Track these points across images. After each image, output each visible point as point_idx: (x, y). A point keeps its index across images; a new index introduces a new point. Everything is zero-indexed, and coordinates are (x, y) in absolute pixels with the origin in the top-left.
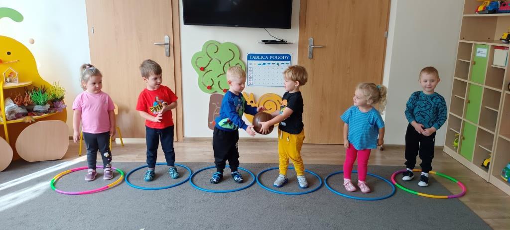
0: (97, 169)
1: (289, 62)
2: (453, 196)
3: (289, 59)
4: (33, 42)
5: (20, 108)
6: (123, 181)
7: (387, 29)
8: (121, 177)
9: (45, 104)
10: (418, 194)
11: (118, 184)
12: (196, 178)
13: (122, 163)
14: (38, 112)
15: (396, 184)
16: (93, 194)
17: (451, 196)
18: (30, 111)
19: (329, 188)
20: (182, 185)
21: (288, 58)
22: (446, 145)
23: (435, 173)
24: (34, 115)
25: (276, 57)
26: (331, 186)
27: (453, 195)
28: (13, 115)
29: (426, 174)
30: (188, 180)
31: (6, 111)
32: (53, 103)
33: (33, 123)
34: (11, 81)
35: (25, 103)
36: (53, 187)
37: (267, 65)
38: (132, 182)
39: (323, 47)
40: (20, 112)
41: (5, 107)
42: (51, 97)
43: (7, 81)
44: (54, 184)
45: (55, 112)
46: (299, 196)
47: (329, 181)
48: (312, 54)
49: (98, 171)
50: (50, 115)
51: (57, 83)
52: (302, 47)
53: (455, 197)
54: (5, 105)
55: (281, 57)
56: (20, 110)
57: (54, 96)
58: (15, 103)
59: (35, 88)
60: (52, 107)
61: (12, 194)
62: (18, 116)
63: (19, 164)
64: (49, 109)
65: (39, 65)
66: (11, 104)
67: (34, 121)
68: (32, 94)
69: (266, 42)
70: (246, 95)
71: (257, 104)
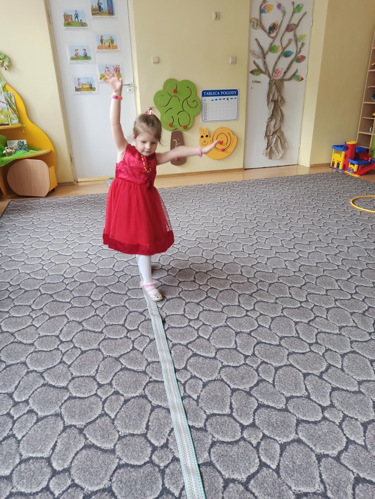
1: (236, 97)
3: (237, 94)
37: (218, 100)
55: (230, 93)
70: (202, 130)
71: (212, 137)
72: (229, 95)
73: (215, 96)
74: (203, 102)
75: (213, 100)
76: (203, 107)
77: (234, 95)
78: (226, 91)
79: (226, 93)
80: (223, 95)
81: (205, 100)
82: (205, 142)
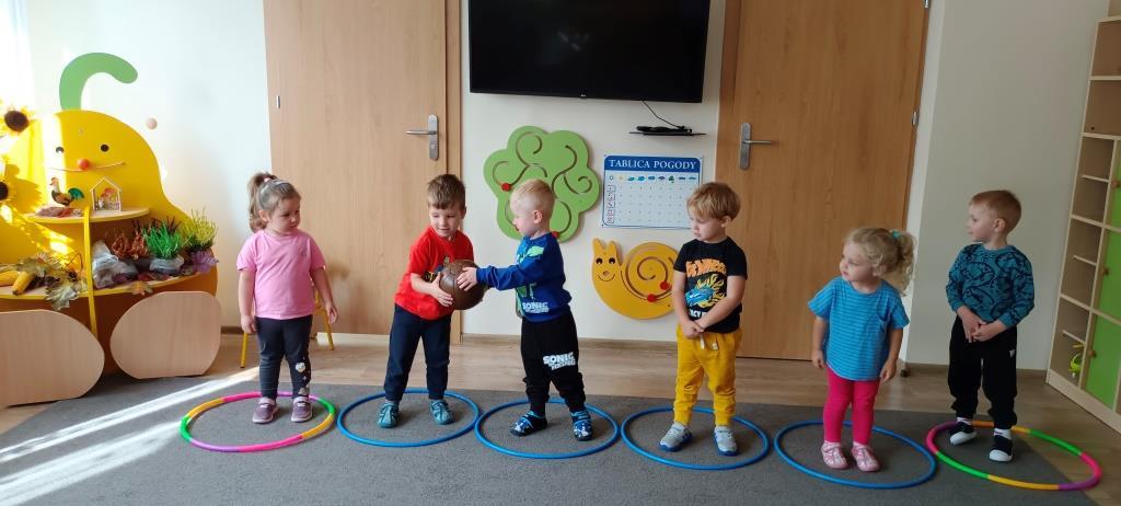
0: (278, 400)
1: (695, 175)
2: (1071, 487)
3: (697, 169)
4: (154, 125)
5: (123, 263)
6: (333, 425)
7: (917, 108)
8: (329, 417)
9: (174, 255)
10: (990, 477)
11: (321, 431)
12: (488, 424)
13: (331, 387)
14: (159, 274)
15: (937, 453)
16: (271, 453)
17: (1065, 486)
18: (142, 271)
19: (785, 458)
20: (459, 439)
21: (694, 165)
22: (1051, 368)
23: (1028, 431)
24: (151, 279)
25: (667, 165)
26: (790, 452)
27: (1070, 482)
28: (108, 278)
29: (1005, 433)
30: (471, 429)
31: (94, 268)
32: (189, 255)
33: (147, 295)
34: (106, 207)
35: (133, 253)
36: (186, 436)
37: (646, 180)
38: (350, 427)
39: (773, 143)
40: (122, 271)
41: (92, 261)
42: (186, 242)
43: (97, 207)
44: (188, 428)
45: (193, 274)
46: (718, 473)
47: (786, 443)
48: (748, 159)
49: (281, 402)
50: (183, 279)
51: (201, 211)
52: (724, 142)
53: (1075, 489)
54: (93, 257)
55: (678, 165)
56: (122, 268)
57: (195, 237)
58: (112, 253)
59: (155, 223)
60: (188, 263)
61: (100, 445)
62: (118, 280)
63: (115, 383)
64: (181, 267)
65: (164, 174)
66: (106, 256)
67: (150, 291)
68: (149, 235)
69: (646, 131)
70: (599, 244)
71: (624, 265)
72: (675, 170)
74: (608, 182)
75: (632, 179)
76: (606, 194)
77: (689, 170)
78: (667, 159)
80: (658, 169)
81: (612, 178)
82: (605, 273)
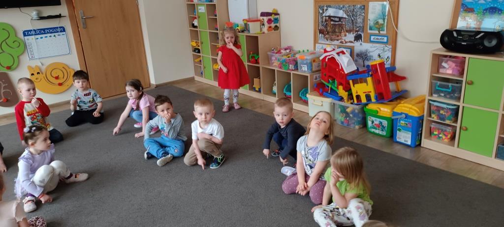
21: (63, 29)
22: (195, 75)
37: (44, 38)
39: (93, 17)
48: (85, 24)
55: (56, 30)
70: (30, 68)
71: (44, 74)
72: (55, 32)
73: (38, 34)
74: (27, 42)
75: (38, 39)
76: (28, 47)
77: (61, 31)
78: (51, 28)
79: (51, 31)
80: (48, 33)
81: (28, 39)
82: (36, 79)
